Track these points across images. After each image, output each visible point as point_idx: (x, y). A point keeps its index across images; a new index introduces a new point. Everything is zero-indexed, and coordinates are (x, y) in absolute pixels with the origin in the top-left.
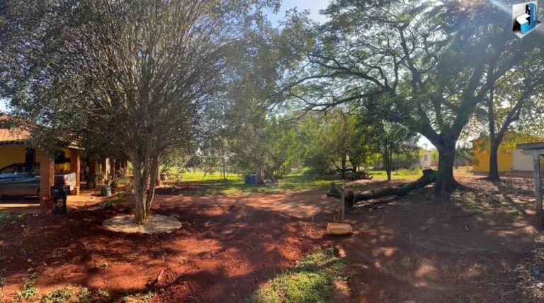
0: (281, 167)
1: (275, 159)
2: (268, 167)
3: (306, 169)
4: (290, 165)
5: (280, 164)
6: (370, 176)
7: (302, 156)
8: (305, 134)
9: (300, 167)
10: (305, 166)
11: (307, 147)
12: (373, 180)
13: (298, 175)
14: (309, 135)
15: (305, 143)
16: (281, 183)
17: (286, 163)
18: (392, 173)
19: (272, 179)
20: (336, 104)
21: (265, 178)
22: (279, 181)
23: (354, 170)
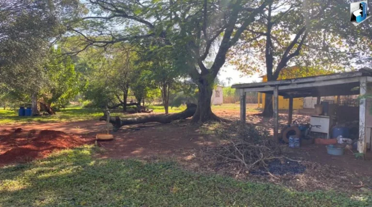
0: (59, 99)
1: (53, 91)
2: (46, 99)
3: (87, 102)
4: (68, 97)
5: (59, 95)
6: (150, 110)
7: (82, 88)
8: (86, 65)
9: (80, 100)
10: (86, 99)
11: (88, 79)
12: (151, 113)
13: (78, 108)
14: (90, 66)
15: (86, 74)
16: (58, 114)
17: (64, 96)
18: (169, 108)
19: (48, 111)
20: (115, 42)
21: (41, 110)
22: (56, 113)
23: (139, 104)
